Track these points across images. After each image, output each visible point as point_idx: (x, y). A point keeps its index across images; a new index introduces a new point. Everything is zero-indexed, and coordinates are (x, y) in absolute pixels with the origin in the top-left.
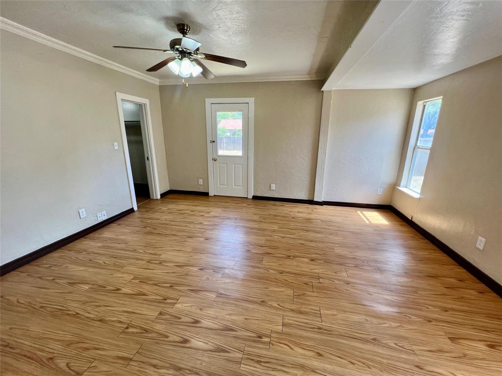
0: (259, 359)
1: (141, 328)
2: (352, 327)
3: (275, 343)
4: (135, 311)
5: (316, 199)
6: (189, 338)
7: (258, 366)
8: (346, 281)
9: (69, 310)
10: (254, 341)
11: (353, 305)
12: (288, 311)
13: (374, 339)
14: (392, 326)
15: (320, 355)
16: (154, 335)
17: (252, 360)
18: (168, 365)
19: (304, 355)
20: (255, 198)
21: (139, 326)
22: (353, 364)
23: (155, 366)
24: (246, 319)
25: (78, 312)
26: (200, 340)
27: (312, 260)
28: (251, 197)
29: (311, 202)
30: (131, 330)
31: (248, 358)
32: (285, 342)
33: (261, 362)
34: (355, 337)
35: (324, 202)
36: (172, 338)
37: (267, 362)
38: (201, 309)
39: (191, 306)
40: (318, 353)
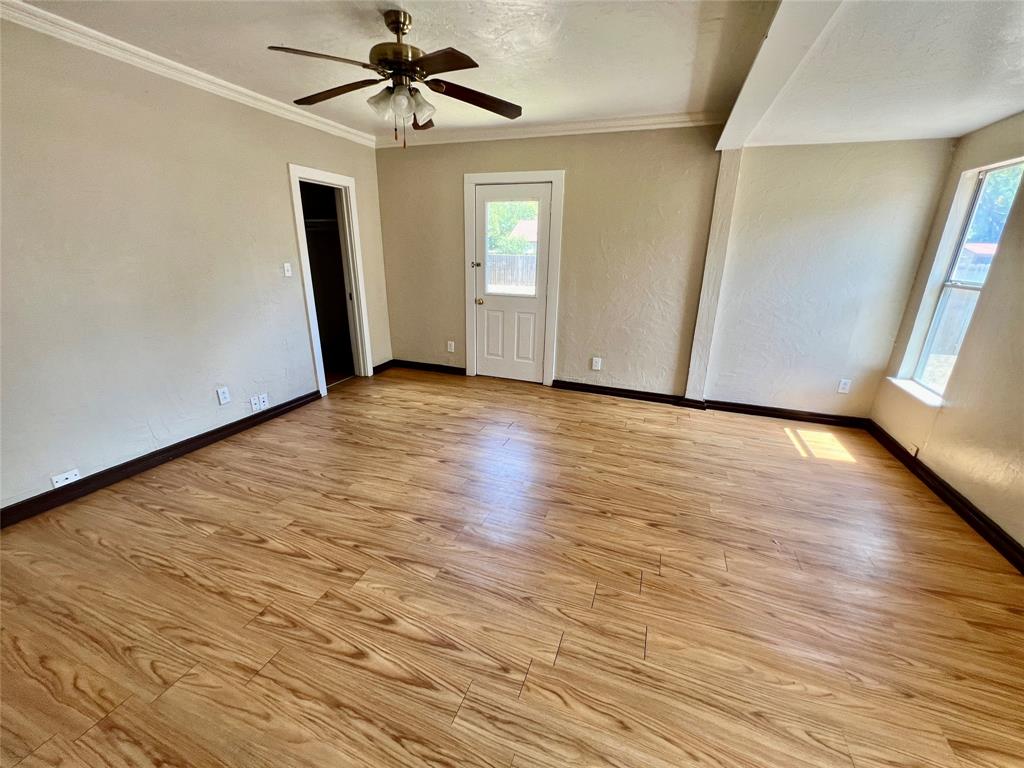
0: (493, 714)
1: (287, 618)
2: (710, 680)
3: (535, 687)
4: (282, 585)
5: (689, 396)
6: (368, 650)
7: (489, 727)
8: (721, 578)
9: (174, 568)
10: (493, 676)
11: (724, 633)
12: (576, 625)
13: (758, 714)
14: (809, 692)
15: (626, 728)
16: (306, 634)
17: (480, 712)
18: (318, 694)
19: (590, 722)
20: (559, 385)
21: (284, 614)
22: (696, 759)
23: (294, 691)
24: (485, 629)
25: (189, 573)
26: (388, 657)
27: (652, 525)
28: (549, 382)
29: (679, 400)
30: (268, 619)
31: (472, 708)
32: (555, 688)
33: (496, 719)
34: (713, 702)
35: (707, 401)
36: (339, 645)
37: (509, 723)
38: (401, 598)
39: (384, 589)
40: (621, 722)
